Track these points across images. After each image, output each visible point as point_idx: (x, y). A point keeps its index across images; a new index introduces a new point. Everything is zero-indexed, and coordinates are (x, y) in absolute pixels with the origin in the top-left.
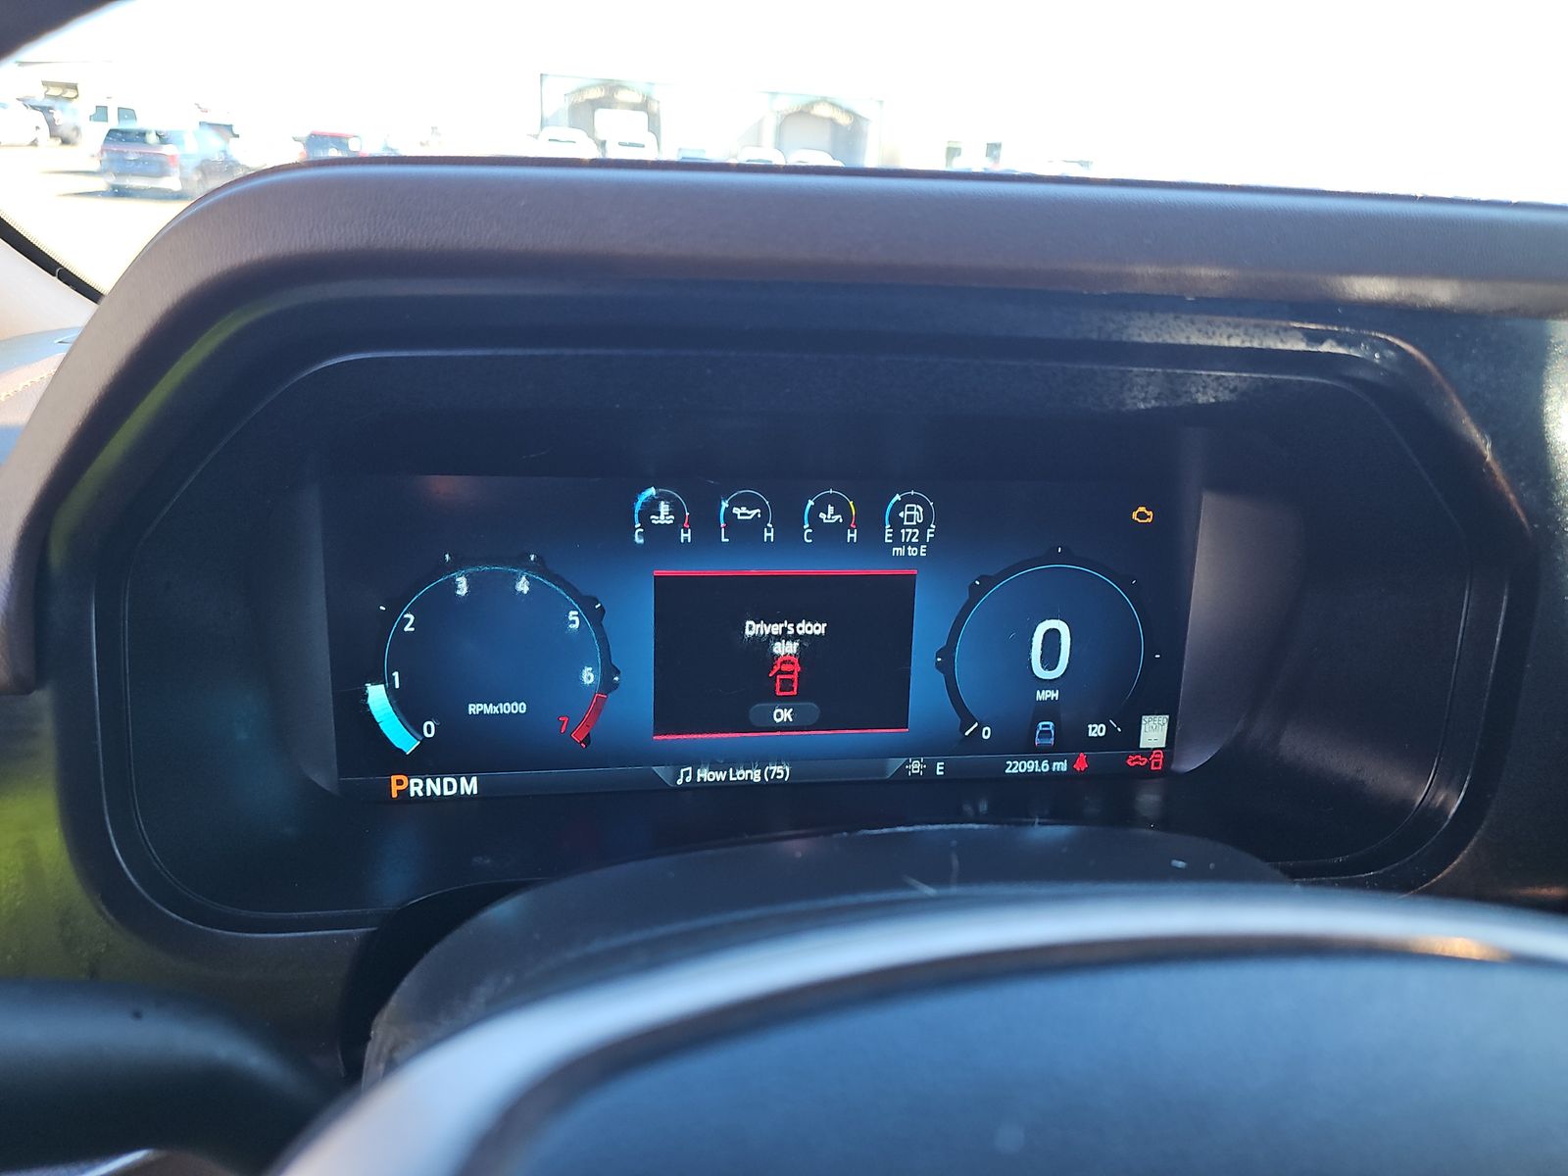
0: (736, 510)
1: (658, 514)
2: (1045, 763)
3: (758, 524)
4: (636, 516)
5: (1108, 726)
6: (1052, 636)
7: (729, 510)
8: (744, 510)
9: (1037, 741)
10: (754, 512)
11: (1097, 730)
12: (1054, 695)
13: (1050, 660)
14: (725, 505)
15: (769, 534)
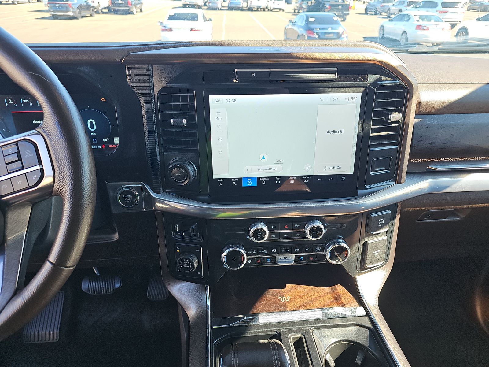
0: (24, 100)
1: (9, 101)
2: (96, 146)
3: (28, 103)
4: (6, 102)
5: (107, 139)
6: (91, 123)
7: (22, 100)
8: (25, 100)
9: (94, 142)
10: (27, 100)
11: (105, 140)
12: (95, 134)
13: (92, 127)
14: (21, 99)
15: (31, 105)
